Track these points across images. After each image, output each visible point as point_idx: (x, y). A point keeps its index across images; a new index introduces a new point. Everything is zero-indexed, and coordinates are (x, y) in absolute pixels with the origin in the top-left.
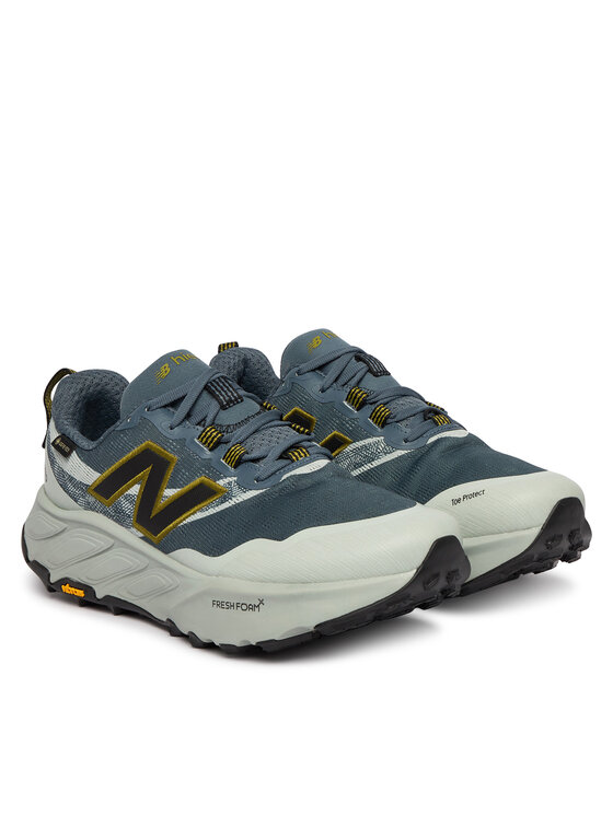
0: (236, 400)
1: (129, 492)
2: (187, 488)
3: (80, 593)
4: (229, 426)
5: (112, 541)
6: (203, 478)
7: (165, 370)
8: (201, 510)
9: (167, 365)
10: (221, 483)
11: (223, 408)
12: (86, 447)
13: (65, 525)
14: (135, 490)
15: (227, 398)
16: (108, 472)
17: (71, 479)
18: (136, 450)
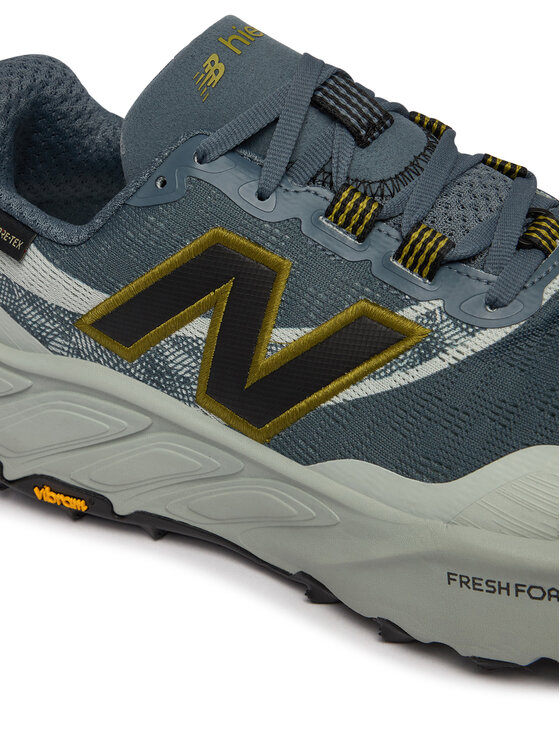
0: (381, 122)
1: (185, 331)
2: (327, 326)
3: (80, 505)
4: (383, 181)
5: (148, 420)
6: (363, 304)
7: (215, 68)
8: (371, 373)
9: (214, 57)
10: (409, 313)
11: (361, 143)
12: (63, 238)
13: (29, 382)
14: (199, 328)
15: (364, 121)
16: (126, 292)
17: (32, 299)
18: (190, 248)
